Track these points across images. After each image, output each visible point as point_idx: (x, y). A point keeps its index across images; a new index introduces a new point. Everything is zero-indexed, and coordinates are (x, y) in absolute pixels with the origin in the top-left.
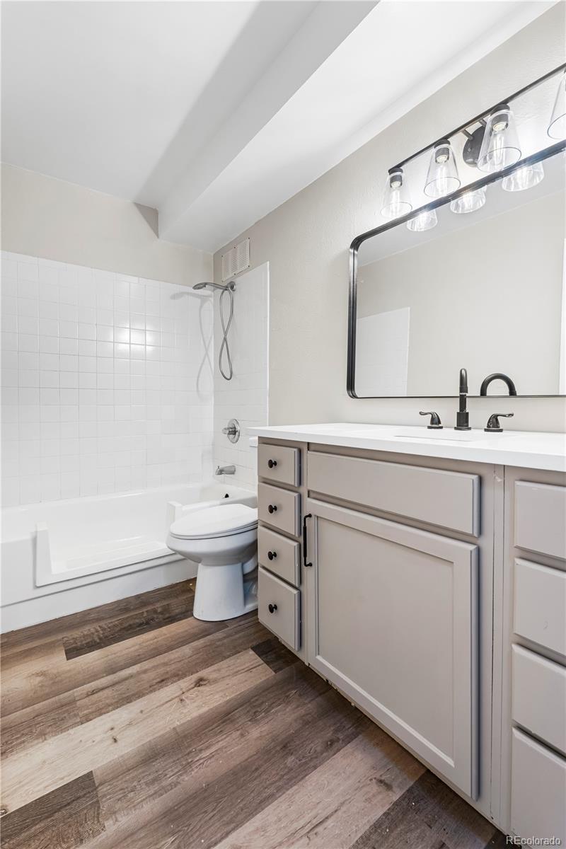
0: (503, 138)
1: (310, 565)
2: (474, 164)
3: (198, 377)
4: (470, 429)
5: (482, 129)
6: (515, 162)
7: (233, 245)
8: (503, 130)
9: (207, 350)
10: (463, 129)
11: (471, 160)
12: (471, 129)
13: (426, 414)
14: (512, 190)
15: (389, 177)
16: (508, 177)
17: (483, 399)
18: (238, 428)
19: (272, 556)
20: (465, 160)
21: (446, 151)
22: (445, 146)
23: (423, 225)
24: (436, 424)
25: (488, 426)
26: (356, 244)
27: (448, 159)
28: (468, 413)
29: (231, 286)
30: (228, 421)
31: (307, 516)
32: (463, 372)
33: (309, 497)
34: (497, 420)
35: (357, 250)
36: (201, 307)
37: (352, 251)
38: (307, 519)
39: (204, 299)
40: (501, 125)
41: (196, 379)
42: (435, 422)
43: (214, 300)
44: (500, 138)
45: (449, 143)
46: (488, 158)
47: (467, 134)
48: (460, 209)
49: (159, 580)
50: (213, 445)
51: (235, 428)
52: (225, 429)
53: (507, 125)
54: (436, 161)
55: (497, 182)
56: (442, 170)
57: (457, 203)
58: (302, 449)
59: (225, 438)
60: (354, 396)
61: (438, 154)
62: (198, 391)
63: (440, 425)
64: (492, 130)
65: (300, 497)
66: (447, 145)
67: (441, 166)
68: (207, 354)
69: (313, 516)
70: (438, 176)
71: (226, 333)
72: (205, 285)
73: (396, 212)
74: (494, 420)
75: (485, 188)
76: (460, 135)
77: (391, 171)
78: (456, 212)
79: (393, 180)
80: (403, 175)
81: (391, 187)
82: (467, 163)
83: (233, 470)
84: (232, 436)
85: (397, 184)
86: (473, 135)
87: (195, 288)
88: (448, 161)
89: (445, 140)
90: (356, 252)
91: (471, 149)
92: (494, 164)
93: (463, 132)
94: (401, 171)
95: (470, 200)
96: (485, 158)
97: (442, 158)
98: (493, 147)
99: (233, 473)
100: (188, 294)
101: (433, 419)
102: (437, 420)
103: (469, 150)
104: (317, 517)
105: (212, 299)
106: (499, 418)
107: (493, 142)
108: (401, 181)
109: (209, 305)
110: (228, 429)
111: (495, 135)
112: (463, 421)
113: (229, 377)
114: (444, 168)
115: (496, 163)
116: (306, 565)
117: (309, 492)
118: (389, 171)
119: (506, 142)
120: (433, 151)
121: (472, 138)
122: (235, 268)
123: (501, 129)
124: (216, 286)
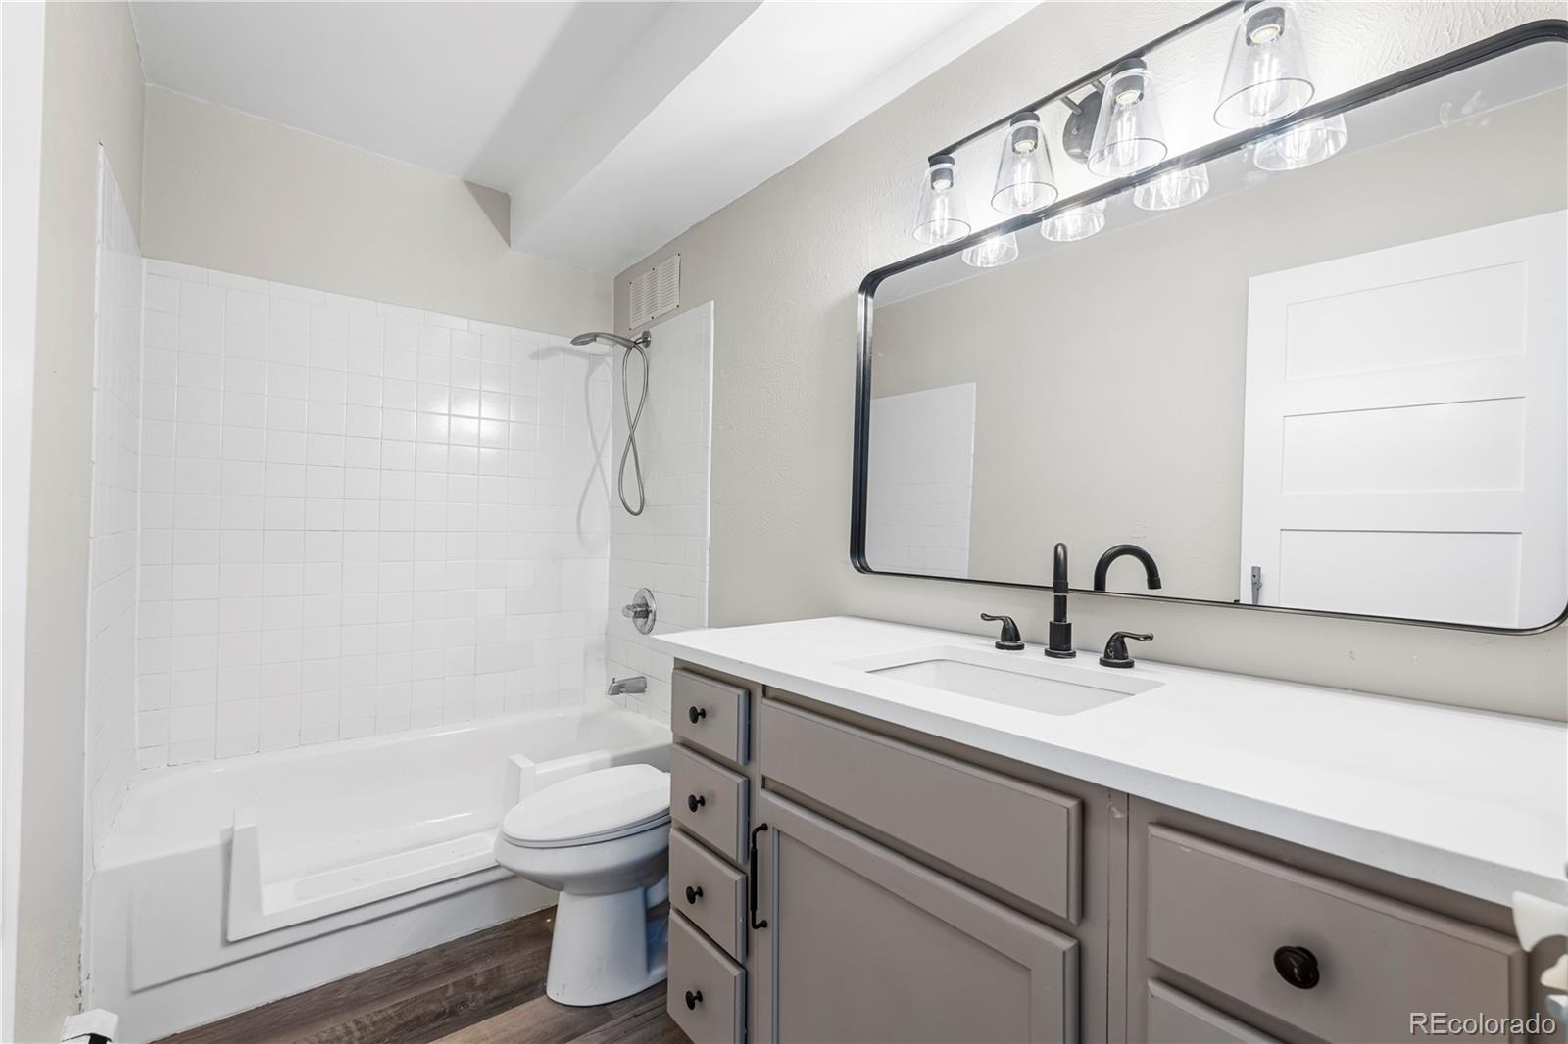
0: (1134, 119)
1: (764, 925)
2: (1083, 157)
3: (581, 506)
4: (1073, 655)
5: (1097, 97)
6: (1155, 161)
7: (649, 264)
8: (1135, 103)
9: (598, 456)
10: (1062, 96)
11: (1077, 150)
12: (1078, 96)
13: (993, 618)
14: (1152, 208)
15: (929, 171)
16: (1145, 186)
17: (1098, 597)
18: (653, 606)
19: (693, 895)
20: (1067, 149)
21: (1033, 133)
22: (1030, 123)
23: (991, 258)
24: (1011, 640)
25: (1107, 655)
26: (870, 284)
27: (1036, 146)
28: (1070, 624)
29: (646, 341)
30: (636, 591)
31: (758, 829)
32: (1060, 549)
33: (764, 787)
34: (1123, 643)
35: (872, 295)
36: (589, 374)
37: (862, 297)
38: (758, 834)
39: (595, 360)
40: (1131, 95)
41: (576, 510)
42: (1010, 638)
43: (614, 361)
44: (1129, 119)
45: (1037, 119)
46: (1106, 152)
47: (1069, 103)
48: (1060, 233)
49: (483, 915)
50: (606, 634)
51: (647, 605)
52: (628, 608)
53: (1141, 97)
54: (1014, 150)
55: (1124, 194)
56: (1024, 165)
57: (1053, 223)
58: (751, 694)
59: (629, 624)
60: (864, 569)
61: (1018, 136)
62: (579, 532)
63: (1019, 643)
64: (1115, 102)
65: (748, 784)
66: (1034, 122)
67: (1024, 160)
68: (598, 463)
69: (770, 829)
70: (1018, 178)
71: (632, 427)
72: (594, 337)
73: (942, 237)
74: (1118, 644)
75: (1102, 204)
76: (1057, 104)
77: (934, 160)
78: (1051, 239)
79: (935, 176)
80: (955, 169)
81: (933, 188)
82: (1070, 154)
83: (642, 685)
84: (640, 621)
85: (942, 184)
86: (1082, 105)
87: (575, 342)
88: (1035, 151)
89: (1030, 111)
90: (870, 299)
91: (1078, 130)
92: (1118, 165)
93: (1063, 100)
94: (952, 161)
95: (1076, 221)
96: (1102, 153)
97: (1025, 145)
98: (1116, 134)
99: (642, 690)
100: (564, 350)
101: (1005, 631)
102: (1012, 632)
103: (1074, 132)
104: (779, 831)
105: (610, 361)
106: (1126, 639)
107: (1115, 128)
108: (951, 178)
109: (607, 371)
110: (634, 606)
111: (1121, 113)
112: (1060, 642)
113: (636, 510)
114: (1029, 164)
115: (1121, 163)
116: (756, 927)
117: (764, 779)
118: (930, 159)
119: (1139, 127)
120: (1008, 130)
121: (1080, 110)
122: (652, 306)
123: (1130, 102)
124: (615, 339)
